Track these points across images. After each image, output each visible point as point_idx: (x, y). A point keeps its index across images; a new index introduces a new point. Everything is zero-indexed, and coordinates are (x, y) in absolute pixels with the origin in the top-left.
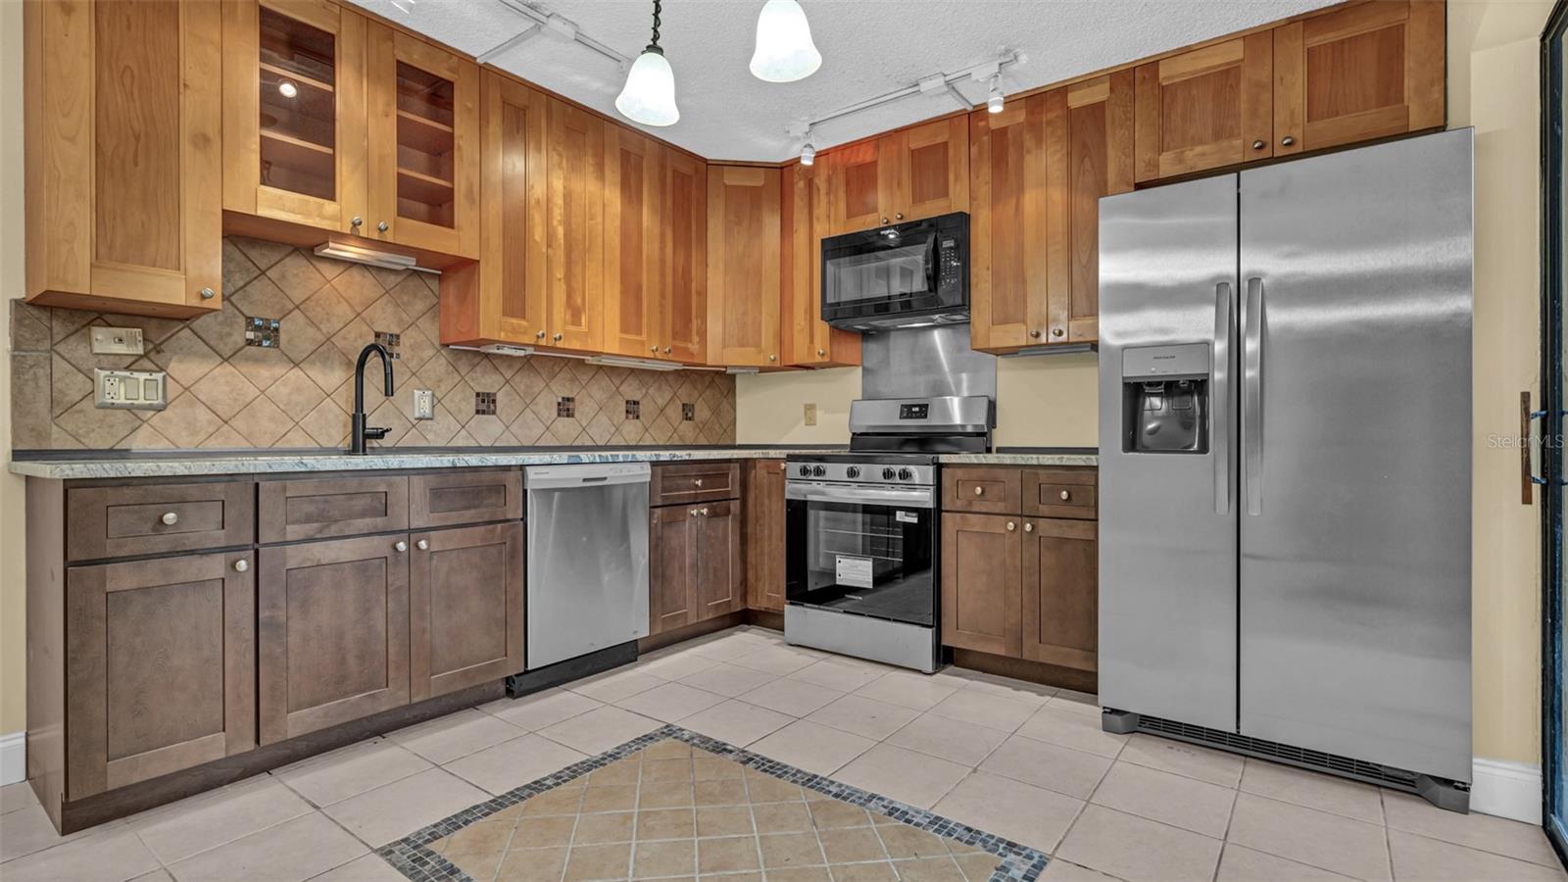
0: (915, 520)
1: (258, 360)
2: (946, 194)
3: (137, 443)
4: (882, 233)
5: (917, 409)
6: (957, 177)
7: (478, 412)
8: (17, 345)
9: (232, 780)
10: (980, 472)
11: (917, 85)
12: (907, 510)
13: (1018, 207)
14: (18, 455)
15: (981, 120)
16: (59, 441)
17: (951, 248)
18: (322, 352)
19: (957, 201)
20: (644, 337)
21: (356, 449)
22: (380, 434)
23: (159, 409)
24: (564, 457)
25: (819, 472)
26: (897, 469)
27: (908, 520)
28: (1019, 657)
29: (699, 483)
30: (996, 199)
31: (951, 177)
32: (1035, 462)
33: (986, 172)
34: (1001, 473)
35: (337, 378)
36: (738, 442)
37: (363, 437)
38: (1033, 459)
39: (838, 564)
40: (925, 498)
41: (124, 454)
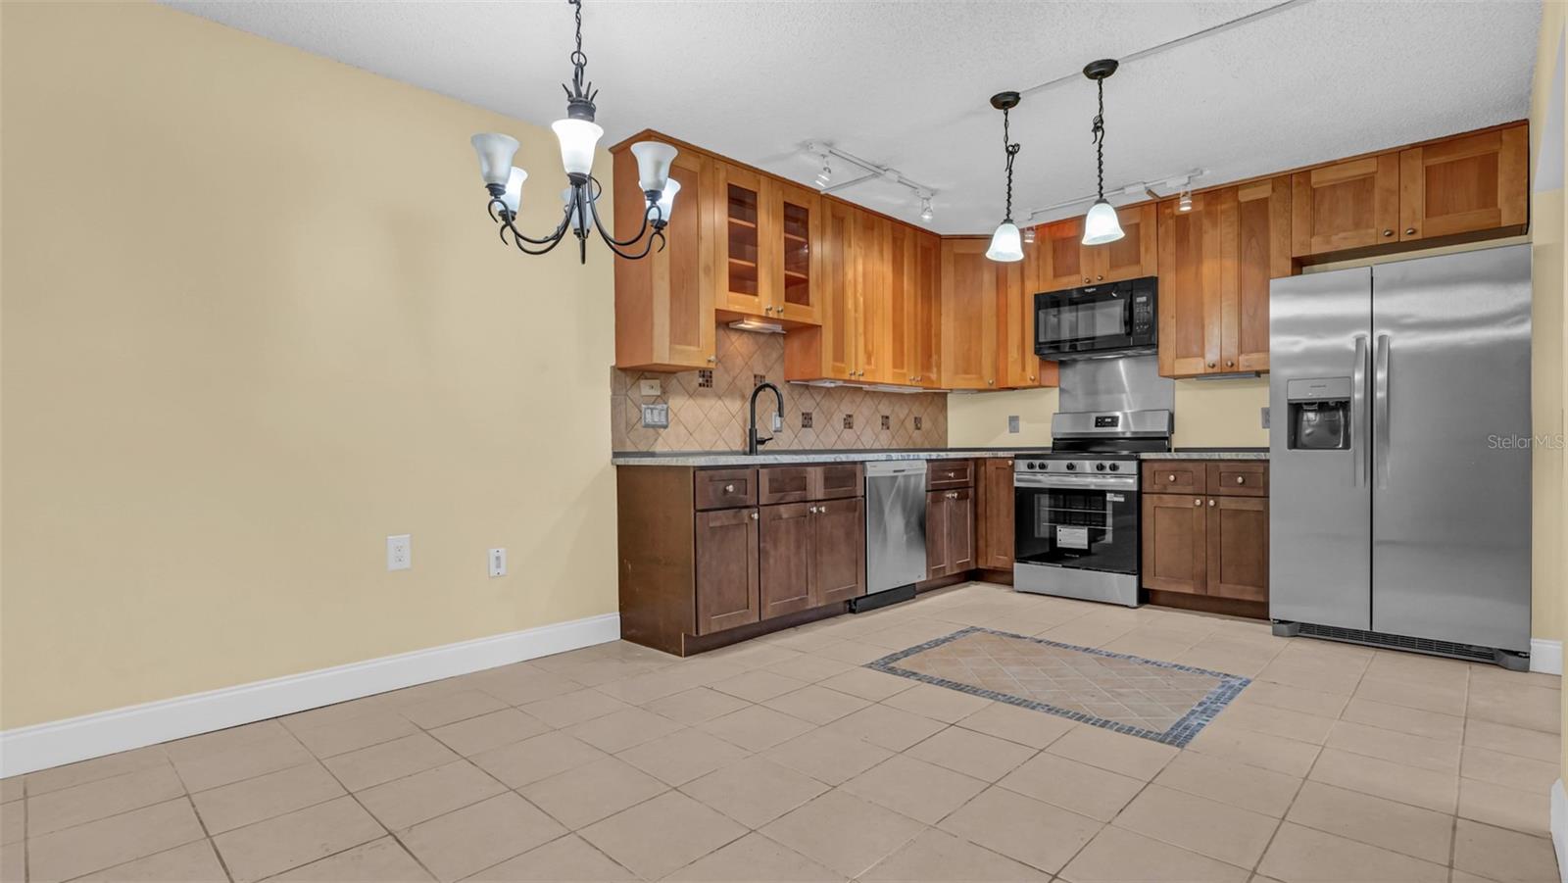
0: (1122, 500)
1: (704, 396)
2: (1138, 262)
3: (658, 448)
4: (1086, 290)
5: (1109, 420)
6: (1147, 250)
7: (803, 426)
8: (614, 393)
9: (741, 641)
10: (1169, 465)
11: (1122, 189)
12: (1117, 492)
13: (1198, 275)
14: (616, 455)
15: (1168, 208)
16: (630, 448)
17: (1143, 303)
18: (732, 391)
19: (1148, 269)
20: (905, 371)
21: (752, 451)
22: (762, 442)
23: (665, 427)
24: (883, 456)
25: (1042, 467)
26: (1107, 463)
27: (1116, 499)
28: (1204, 593)
29: (952, 475)
30: (1179, 266)
31: (1142, 249)
32: (1217, 457)
33: (1171, 245)
34: (1190, 466)
35: (737, 407)
36: (949, 446)
37: (754, 443)
38: (1216, 456)
39: (1058, 533)
40: (1131, 484)
41: (652, 455)
